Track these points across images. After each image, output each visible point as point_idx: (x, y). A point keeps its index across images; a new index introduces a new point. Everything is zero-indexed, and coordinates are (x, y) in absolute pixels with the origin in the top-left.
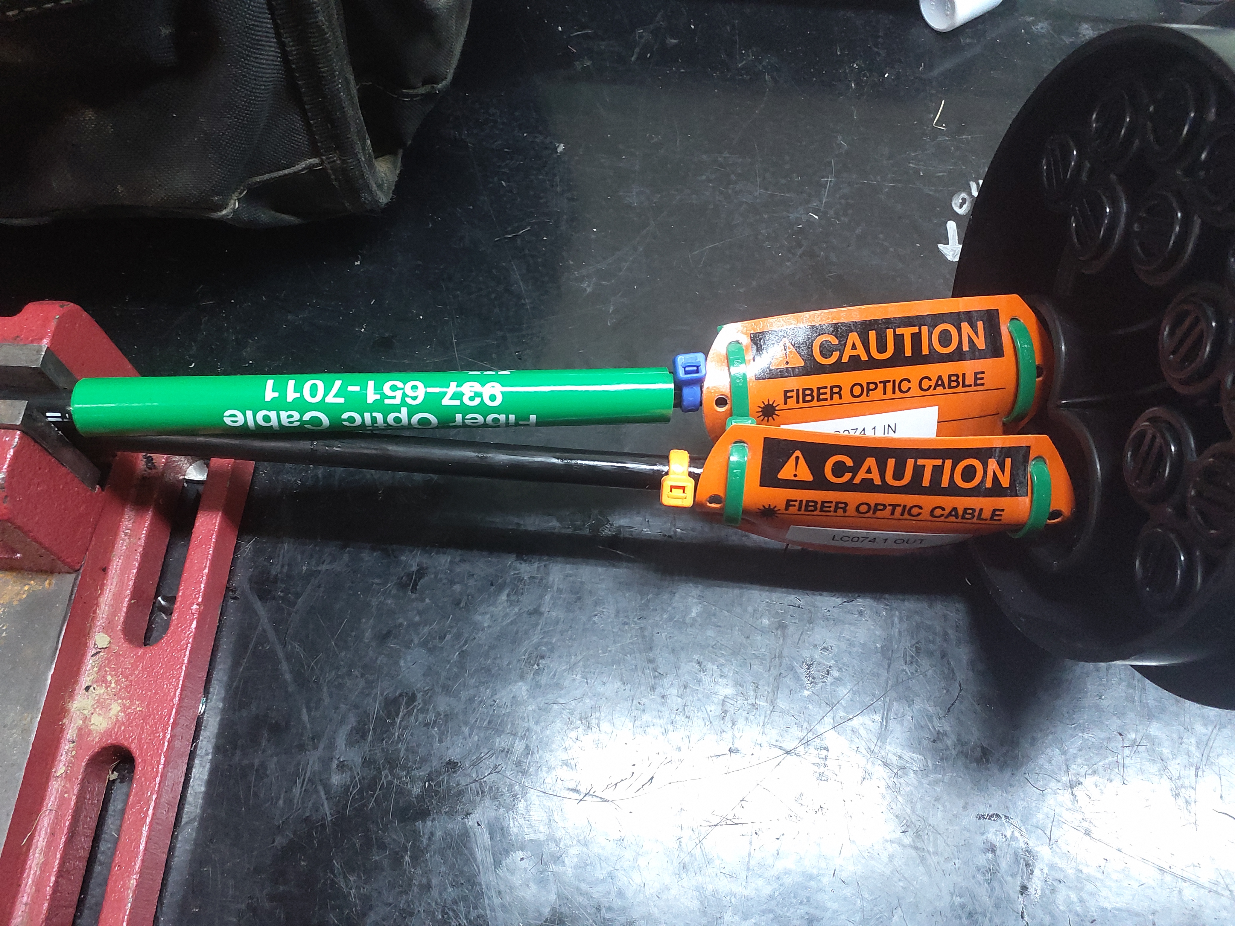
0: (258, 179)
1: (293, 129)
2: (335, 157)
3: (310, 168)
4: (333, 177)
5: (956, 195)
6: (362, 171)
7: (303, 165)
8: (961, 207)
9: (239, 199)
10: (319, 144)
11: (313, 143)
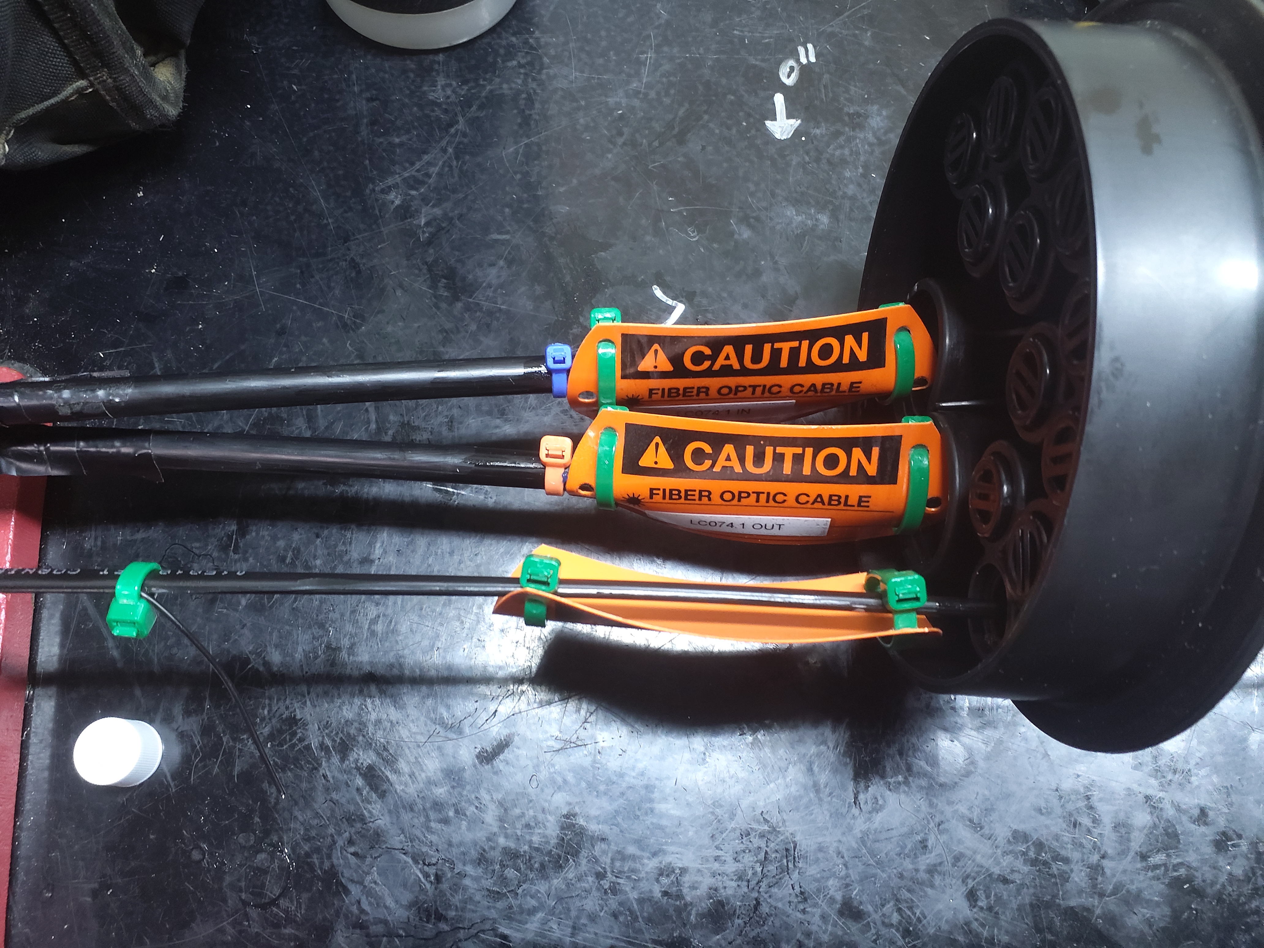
0: (23, 115)
1: (47, 52)
2: (104, 74)
3: (80, 92)
4: (108, 98)
5: (783, 64)
6: (139, 87)
7: (69, 90)
8: (789, 76)
9: (7, 142)
10: (82, 65)
11: (75, 63)
